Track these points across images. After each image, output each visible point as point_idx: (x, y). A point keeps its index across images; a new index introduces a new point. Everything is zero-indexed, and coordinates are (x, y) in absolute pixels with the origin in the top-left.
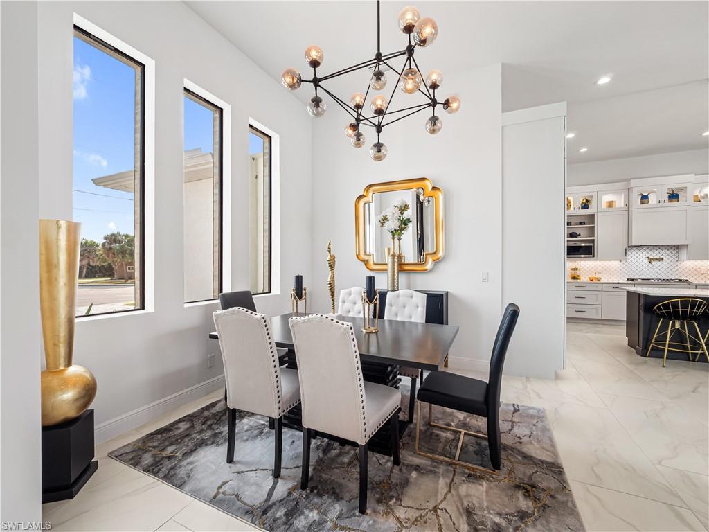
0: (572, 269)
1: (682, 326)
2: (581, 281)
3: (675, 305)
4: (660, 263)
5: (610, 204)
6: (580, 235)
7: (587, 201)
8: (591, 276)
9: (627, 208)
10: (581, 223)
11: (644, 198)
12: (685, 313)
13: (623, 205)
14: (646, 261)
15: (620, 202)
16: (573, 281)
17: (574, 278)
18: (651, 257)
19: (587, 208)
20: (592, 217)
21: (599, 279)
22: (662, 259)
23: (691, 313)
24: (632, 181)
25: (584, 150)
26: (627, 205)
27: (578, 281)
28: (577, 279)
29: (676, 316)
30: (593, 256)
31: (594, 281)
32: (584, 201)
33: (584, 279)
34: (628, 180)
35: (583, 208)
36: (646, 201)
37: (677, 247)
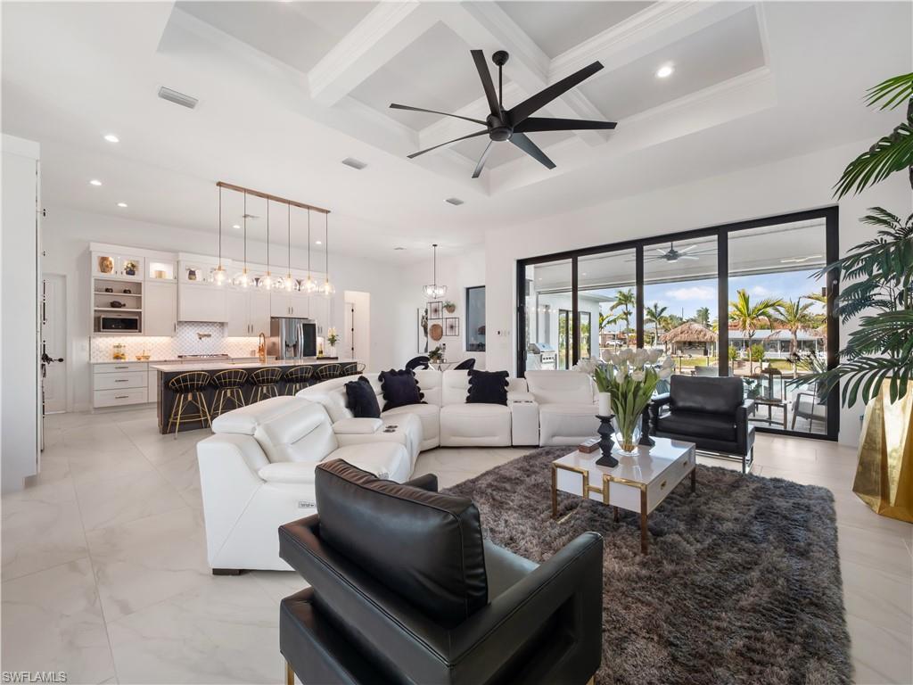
0: (114, 347)
1: (194, 397)
2: (127, 360)
3: (185, 379)
4: (208, 339)
5: (160, 274)
6: (124, 305)
7: (133, 266)
8: (139, 354)
9: (176, 281)
10: (125, 292)
11: (192, 273)
12: (192, 385)
13: (172, 278)
14: (197, 337)
15: (169, 273)
16: (115, 361)
17: (117, 357)
18: (201, 333)
19: (134, 274)
20: (139, 285)
21: (147, 357)
22: (209, 336)
23: (197, 384)
24: (181, 254)
25: (122, 205)
26: (177, 278)
27: (123, 361)
28: (121, 358)
29: (186, 390)
30: (140, 331)
31: (142, 360)
32: (130, 266)
33: (130, 357)
34: (176, 252)
35: (128, 273)
36: (193, 277)
37: (222, 324)
